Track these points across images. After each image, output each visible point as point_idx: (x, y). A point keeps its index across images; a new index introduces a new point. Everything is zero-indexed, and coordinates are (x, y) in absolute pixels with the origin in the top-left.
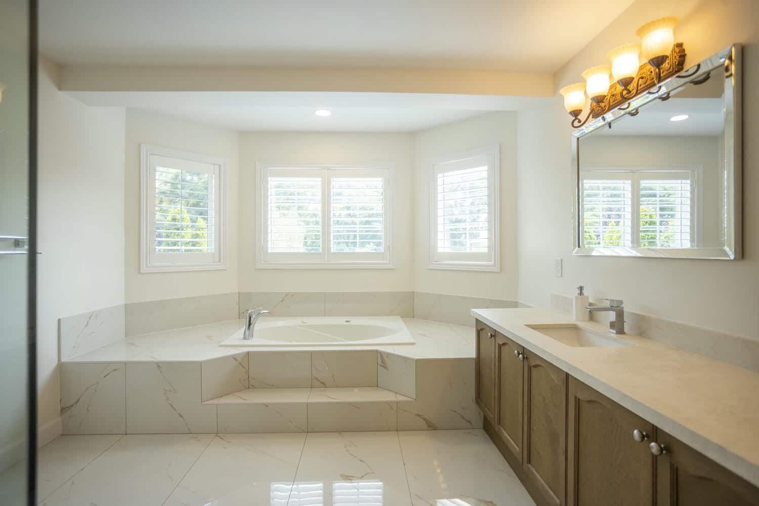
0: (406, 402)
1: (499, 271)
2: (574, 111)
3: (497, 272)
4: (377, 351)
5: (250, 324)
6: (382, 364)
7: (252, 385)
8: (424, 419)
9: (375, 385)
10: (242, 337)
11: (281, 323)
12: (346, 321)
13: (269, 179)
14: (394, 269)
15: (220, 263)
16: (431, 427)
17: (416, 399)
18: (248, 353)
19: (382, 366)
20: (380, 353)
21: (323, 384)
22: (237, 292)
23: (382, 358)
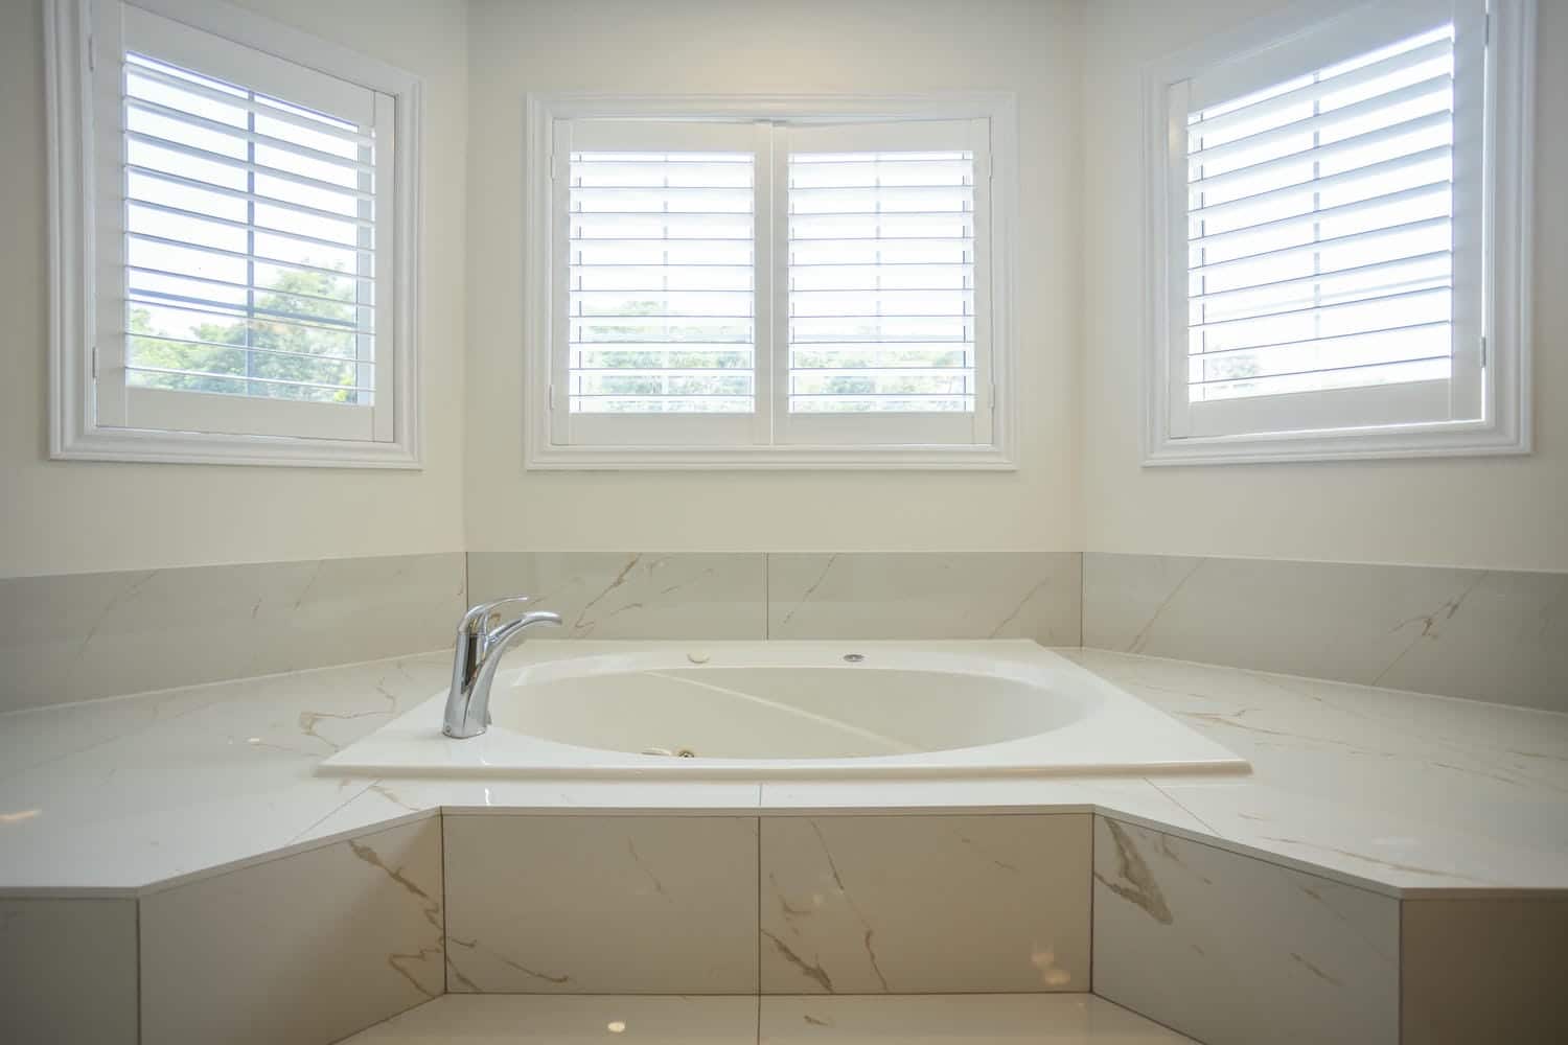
4: (1091, 814)
5: (471, 669)
6: (1124, 883)
10: (439, 723)
11: (613, 661)
12: (849, 657)
13: (574, 156)
14: (1013, 471)
15: (395, 446)
18: (441, 814)
19: (1125, 893)
20: (1116, 825)
21: (820, 975)
22: (462, 549)
23: (1121, 851)
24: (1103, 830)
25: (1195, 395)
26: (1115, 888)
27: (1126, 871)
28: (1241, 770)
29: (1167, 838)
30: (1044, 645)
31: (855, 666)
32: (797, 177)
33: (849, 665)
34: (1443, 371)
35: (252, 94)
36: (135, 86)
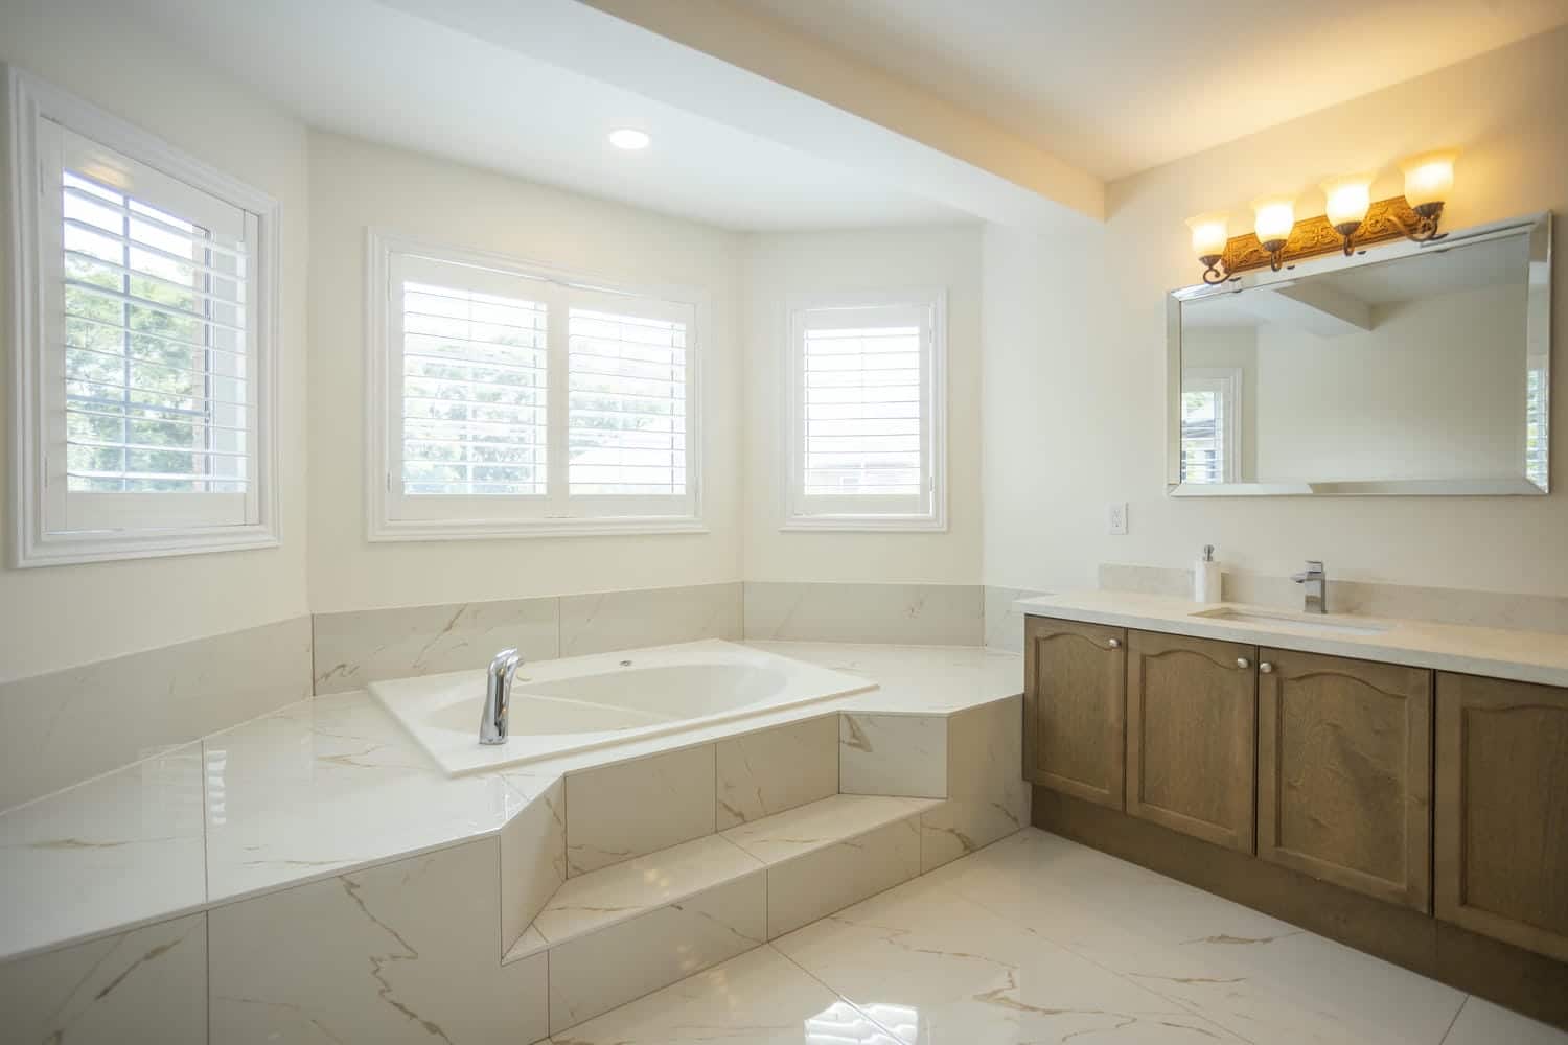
0: (931, 810)
1: (945, 529)
2: (1208, 257)
3: (943, 533)
4: (838, 714)
6: (853, 740)
7: (576, 868)
8: (958, 835)
9: (839, 790)
10: (473, 738)
12: (623, 663)
13: (405, 286)
14: (705, 533)
15: (261, 528)
16: (969, 848)
17: (947, 799)
18: (564, 778)
19: (854, 745)
20: (848, 716)
21: (740, 815)
22: (305, 612)
23: (852, 728)
24: (843, 721)
25: (808, 491)
26: (850, 744)
27: (854, 736)
28: (876, 687)
29: (871, 717)
30: (729, 640)
31: (628, 668)
32: (574, 328)
33: (624, 668)
34: (916, 491)
35: (126, 199)
36: (72, 206)
